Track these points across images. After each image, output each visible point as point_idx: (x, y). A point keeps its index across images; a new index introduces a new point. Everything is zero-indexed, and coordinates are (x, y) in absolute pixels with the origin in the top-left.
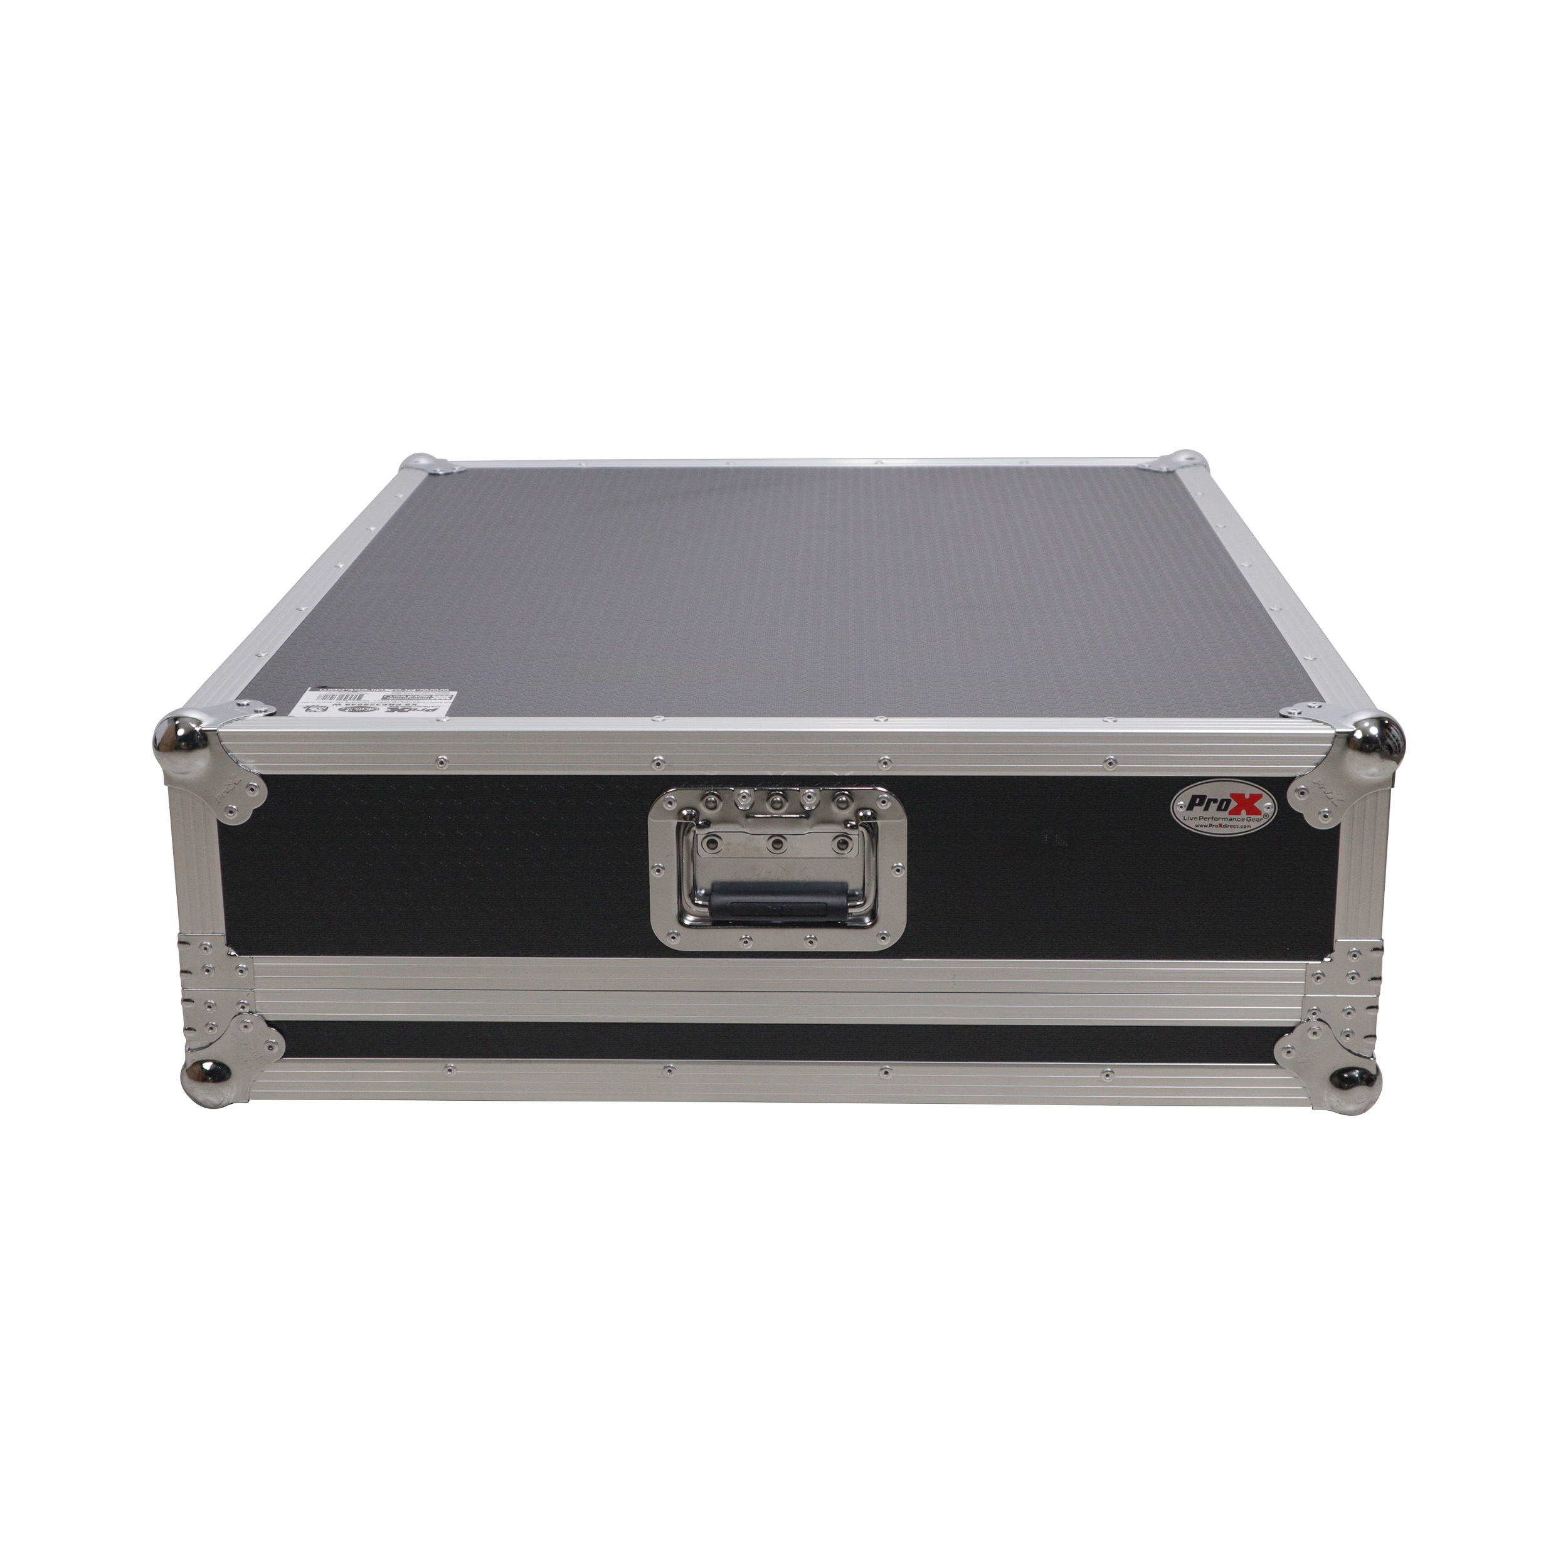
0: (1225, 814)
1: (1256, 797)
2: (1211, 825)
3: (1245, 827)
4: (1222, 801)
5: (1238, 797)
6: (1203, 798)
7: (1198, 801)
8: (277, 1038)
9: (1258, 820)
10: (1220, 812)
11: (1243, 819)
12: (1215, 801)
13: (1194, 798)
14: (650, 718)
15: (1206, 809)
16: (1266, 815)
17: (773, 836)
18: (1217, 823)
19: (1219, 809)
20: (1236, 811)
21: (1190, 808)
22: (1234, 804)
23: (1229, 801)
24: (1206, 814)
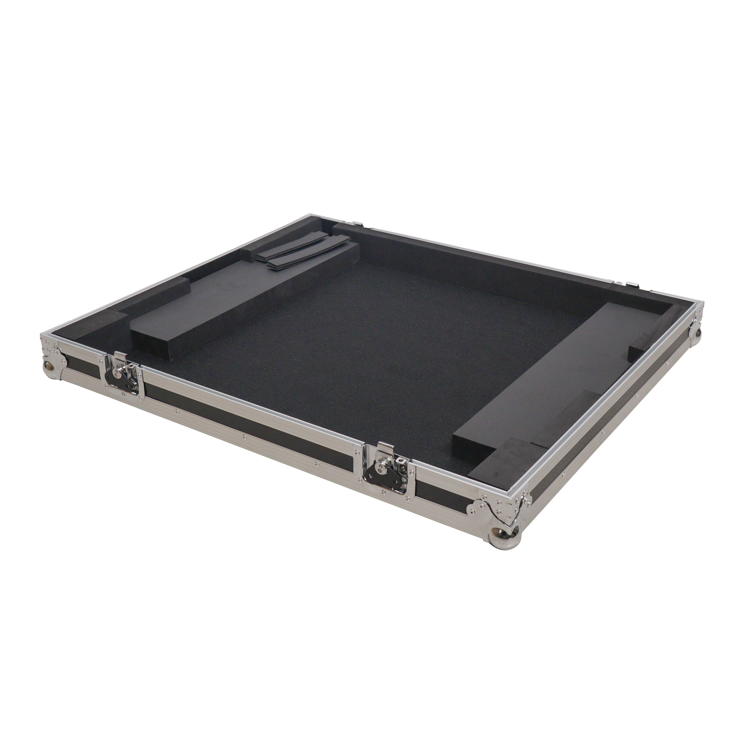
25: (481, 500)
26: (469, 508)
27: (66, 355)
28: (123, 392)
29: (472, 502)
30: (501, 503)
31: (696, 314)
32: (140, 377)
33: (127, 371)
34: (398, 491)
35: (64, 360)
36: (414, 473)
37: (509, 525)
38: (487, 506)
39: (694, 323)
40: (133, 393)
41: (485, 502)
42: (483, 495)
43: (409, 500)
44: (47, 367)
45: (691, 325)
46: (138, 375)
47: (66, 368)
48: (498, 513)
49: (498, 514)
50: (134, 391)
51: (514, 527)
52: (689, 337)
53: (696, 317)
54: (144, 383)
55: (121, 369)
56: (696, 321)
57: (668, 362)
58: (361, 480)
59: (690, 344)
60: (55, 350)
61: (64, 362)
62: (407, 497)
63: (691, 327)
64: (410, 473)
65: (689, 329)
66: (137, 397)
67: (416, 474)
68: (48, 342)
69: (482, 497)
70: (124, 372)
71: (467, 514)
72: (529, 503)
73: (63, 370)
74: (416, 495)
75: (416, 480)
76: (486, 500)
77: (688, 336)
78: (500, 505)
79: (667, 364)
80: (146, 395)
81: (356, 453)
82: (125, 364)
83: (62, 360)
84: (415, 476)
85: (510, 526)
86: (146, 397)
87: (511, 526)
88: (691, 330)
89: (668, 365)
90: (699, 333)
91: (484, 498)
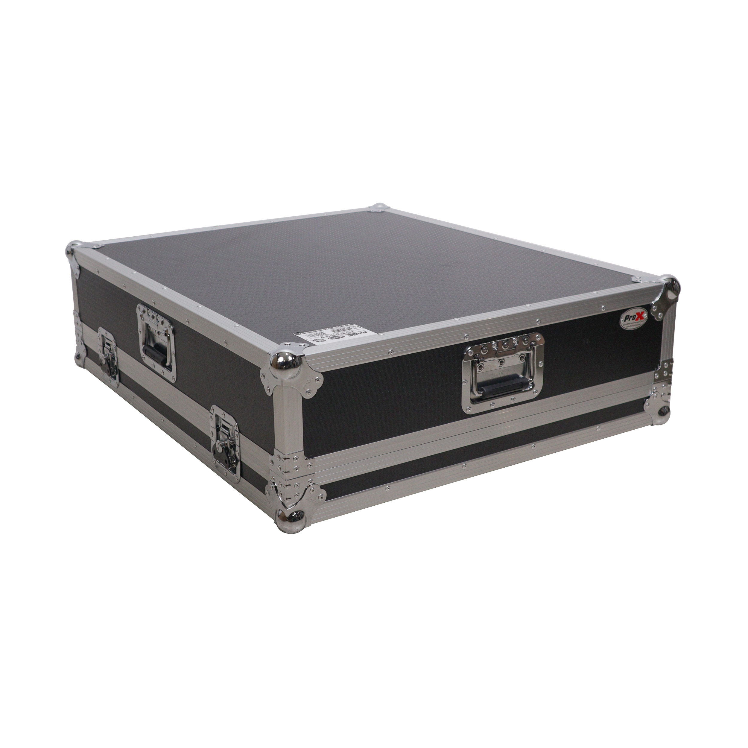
0: (634, 321)
1: (643, 313)
2: (630, 326)
3: (640, 324)
4: (634, 316)
5: (638, 314)
6: (628, 316)
7: (627, 317)
8: (324, 493)
9: (643, 321)
10: (633, 321)
11: (639, 322)
12: (632, 316)
13: (626, 316)
14: (453, 319)
15: (629, 320)
16: (645, 319)
17: (500, 360)
18: (632, 325)
19: (633, 319)
20: (637, 319)
21: (625, 321)
22: (637, 316)
23: (635, 316)
24: (630, 322)
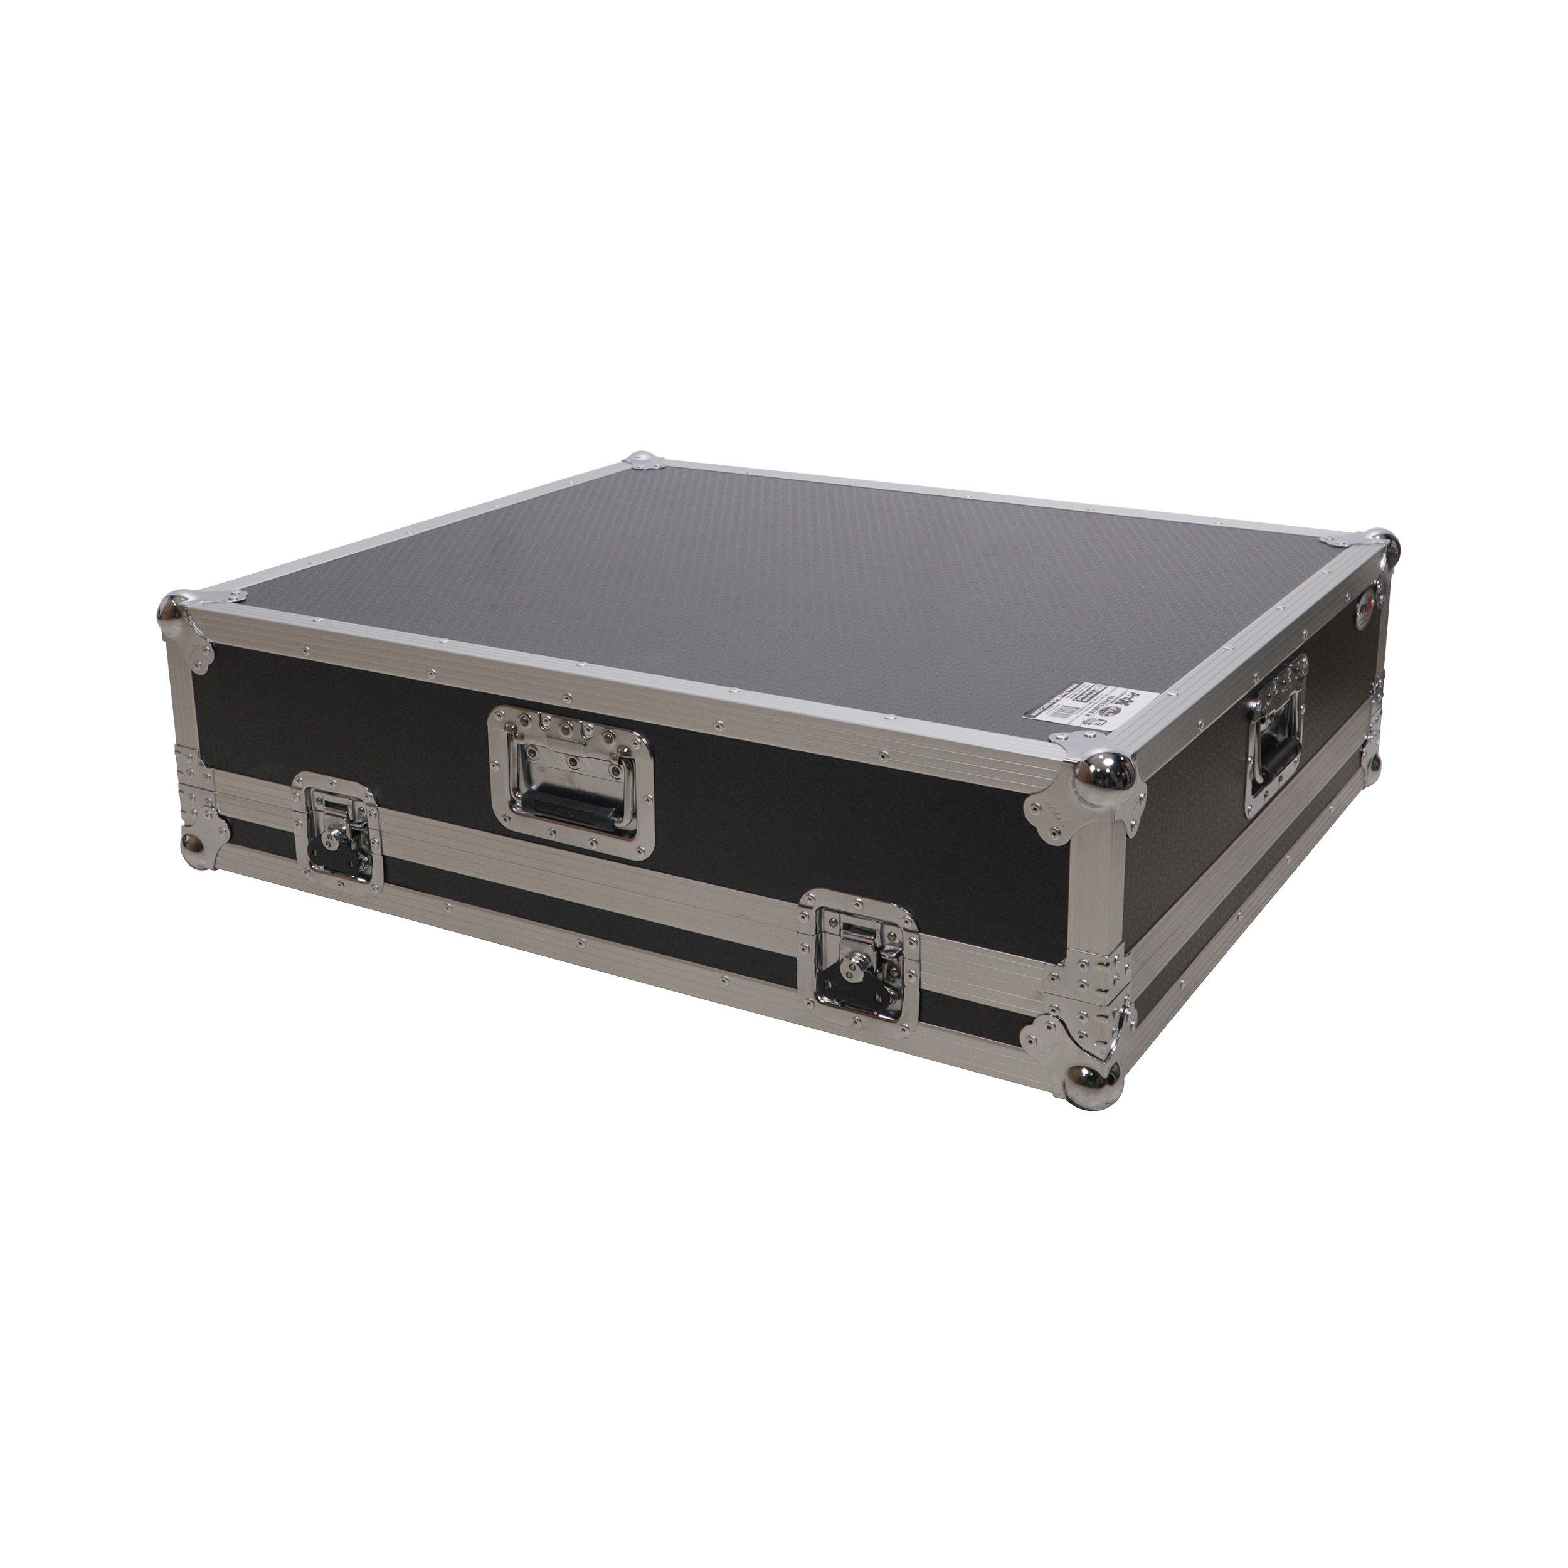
25: (1046, 1014)
26: (1025, 1032)
27: (228, 819)
28: (339, 879)
29: (1030, 1020)
30: (1087, 1016)
31: (1372, 725)
32: (376, 845)
33: (349, 834)
34: (883, 1015)
35: (224, 829)
36: (916, 976)
37: (1104, 1060)
38: (1061, 1025)
39: (1369, 742)
40: (359, 879)
41: (1057, 1017)
42: (1051, 1006)
43: (907, 1032)
44: (187, 845)
45: (1364, 745)
46: (373, 843)
47: (229, 844)
48: (1081, 1037)
49: (1081, 1039)
50: (362, 876)
51: (1110, 1064)
52: (1361, 768)
53: (1372, 729)
54: (384, 857)
55: (337, 831)
56: (1370, 738)
57: (1331, 807)
58: (813, 1002)
59: (1362, 781)
60: (207, 811)
61: (224, 833)
62: (902, 1025)
63: (1364, 749)
64: (910, 976)
65: (1361, 753)
66: (368, 886)
67: (920, 977)
68: (194, 796)
69: (1051, 1008)
70: (345, 837)
71: (1020, 1046)
72: (1133, 1023)
73: (222, 848)
74: (920, 1020)
75: (921, 990)
76: (1057, 1013)
77: (1360, 765)
78: (1086, 1020)
79: (1330, 810)
80: (386, 880)
81: (803, 950)
82: (346, 823)
83: (220, 830)
84: (919, 982)
85: (1104, 1062)
86: (386, 884)
87: (1106, 1060)
88: (1364, 754)
89: (1332, 812)
90: (1376, 764)
91: (1053, 1011)
